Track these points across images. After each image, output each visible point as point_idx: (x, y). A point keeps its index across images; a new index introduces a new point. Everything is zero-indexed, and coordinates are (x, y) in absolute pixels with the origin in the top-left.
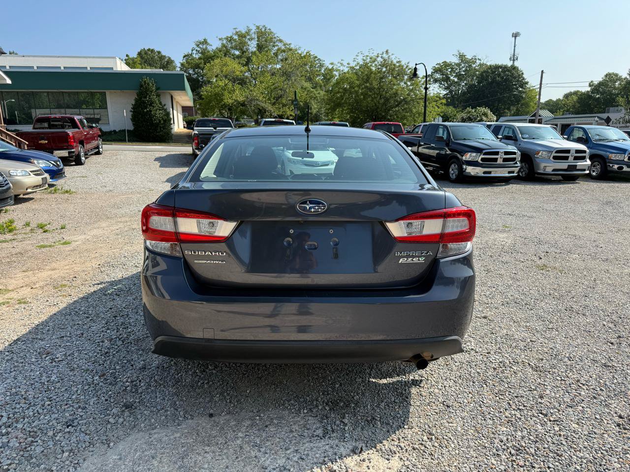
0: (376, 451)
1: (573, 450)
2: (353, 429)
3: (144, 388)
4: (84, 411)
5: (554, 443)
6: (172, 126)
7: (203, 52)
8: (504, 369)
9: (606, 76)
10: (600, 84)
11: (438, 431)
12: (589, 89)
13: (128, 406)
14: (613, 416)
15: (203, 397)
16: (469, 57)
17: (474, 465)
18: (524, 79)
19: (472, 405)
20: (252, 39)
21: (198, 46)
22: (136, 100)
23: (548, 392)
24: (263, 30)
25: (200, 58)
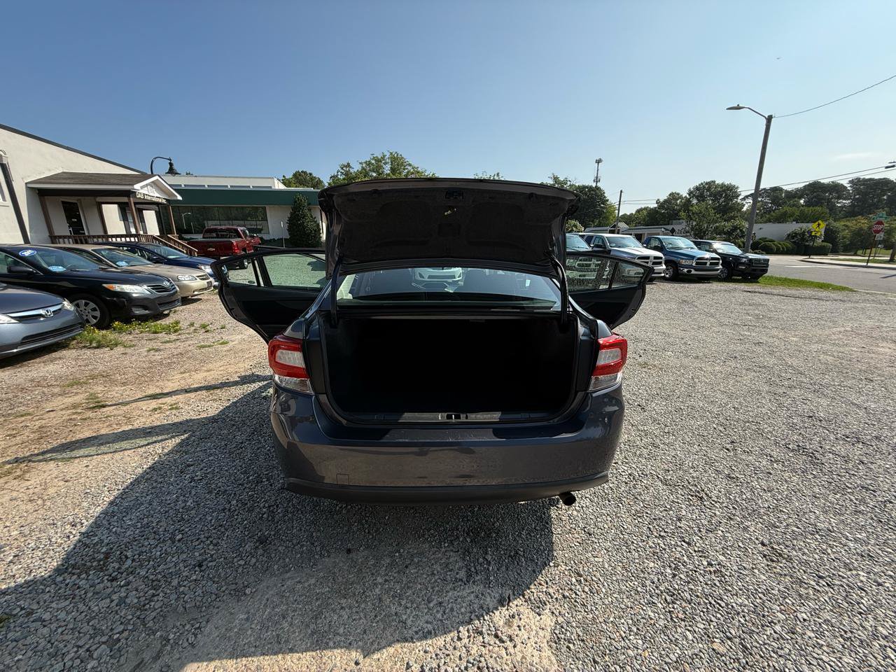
0: (525, 601)
1: (729, 595)
2: (498, 570)
3: (281, 515)
4: (216, 548)
5: (706, 584)
6: (321, 235)
7: (347, 174)
8: (635, 482)
9: (670, 195)
10: (665, 201)
11: (586, 569)
12: (656, 205)
13: (263, 541)
14: (755, 544)
15: (341, 525)
16: (562, 179)
17: (632, 619)
18: (605, 197)
19: (613, 531)
20: (385, 163)
21: (342, 169)
22: (291, 214)
23: (684, 513)
24: (396, 155)
25: (344, 179)
